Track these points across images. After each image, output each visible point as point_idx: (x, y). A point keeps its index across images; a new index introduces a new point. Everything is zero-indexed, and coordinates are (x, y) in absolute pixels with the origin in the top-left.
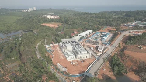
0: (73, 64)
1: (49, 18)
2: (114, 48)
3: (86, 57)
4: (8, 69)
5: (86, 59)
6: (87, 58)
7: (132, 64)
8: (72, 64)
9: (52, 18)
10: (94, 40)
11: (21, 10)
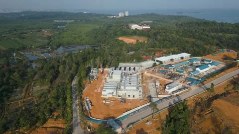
0: (107, 102)
1: (134, 29)
2: (203, 90)
3: (134, 96)
4: (31, 92)
5: (131, 99)
6: (134, 98)
7: (212, 127)
8: (104, 102)
9: (138, 28)
10: (177, 71)
11: (109, 15)
